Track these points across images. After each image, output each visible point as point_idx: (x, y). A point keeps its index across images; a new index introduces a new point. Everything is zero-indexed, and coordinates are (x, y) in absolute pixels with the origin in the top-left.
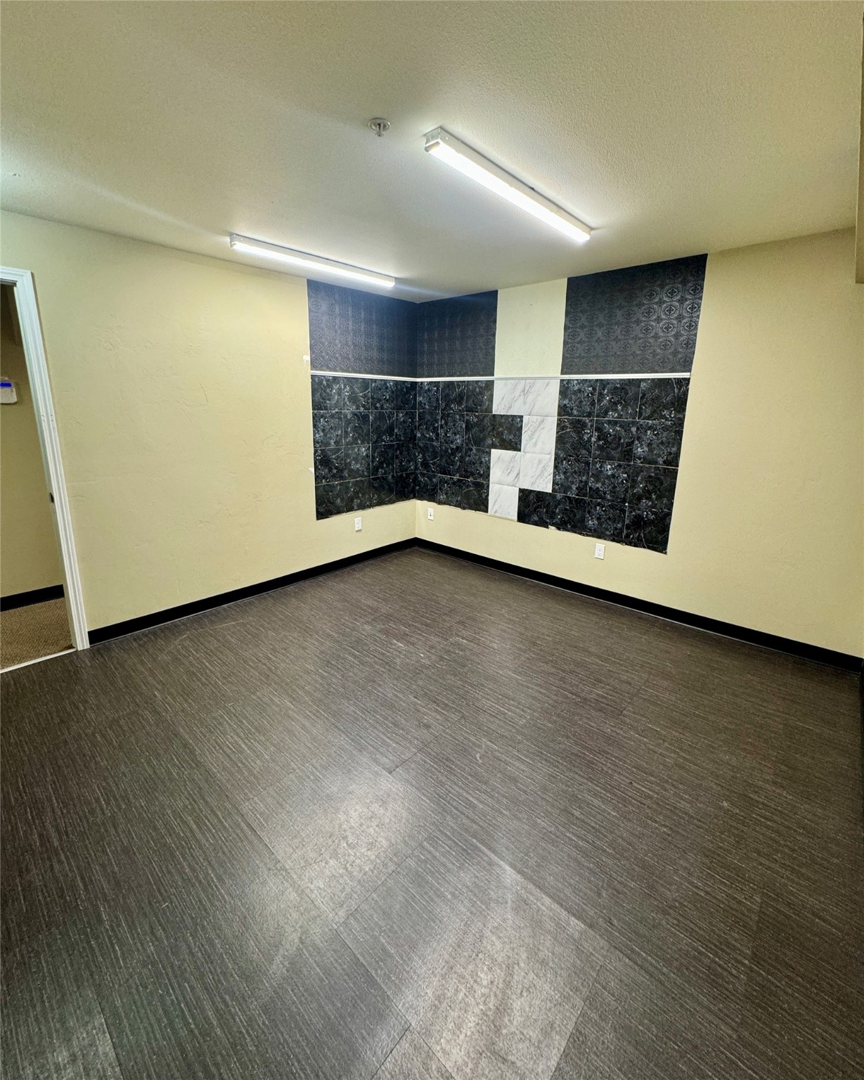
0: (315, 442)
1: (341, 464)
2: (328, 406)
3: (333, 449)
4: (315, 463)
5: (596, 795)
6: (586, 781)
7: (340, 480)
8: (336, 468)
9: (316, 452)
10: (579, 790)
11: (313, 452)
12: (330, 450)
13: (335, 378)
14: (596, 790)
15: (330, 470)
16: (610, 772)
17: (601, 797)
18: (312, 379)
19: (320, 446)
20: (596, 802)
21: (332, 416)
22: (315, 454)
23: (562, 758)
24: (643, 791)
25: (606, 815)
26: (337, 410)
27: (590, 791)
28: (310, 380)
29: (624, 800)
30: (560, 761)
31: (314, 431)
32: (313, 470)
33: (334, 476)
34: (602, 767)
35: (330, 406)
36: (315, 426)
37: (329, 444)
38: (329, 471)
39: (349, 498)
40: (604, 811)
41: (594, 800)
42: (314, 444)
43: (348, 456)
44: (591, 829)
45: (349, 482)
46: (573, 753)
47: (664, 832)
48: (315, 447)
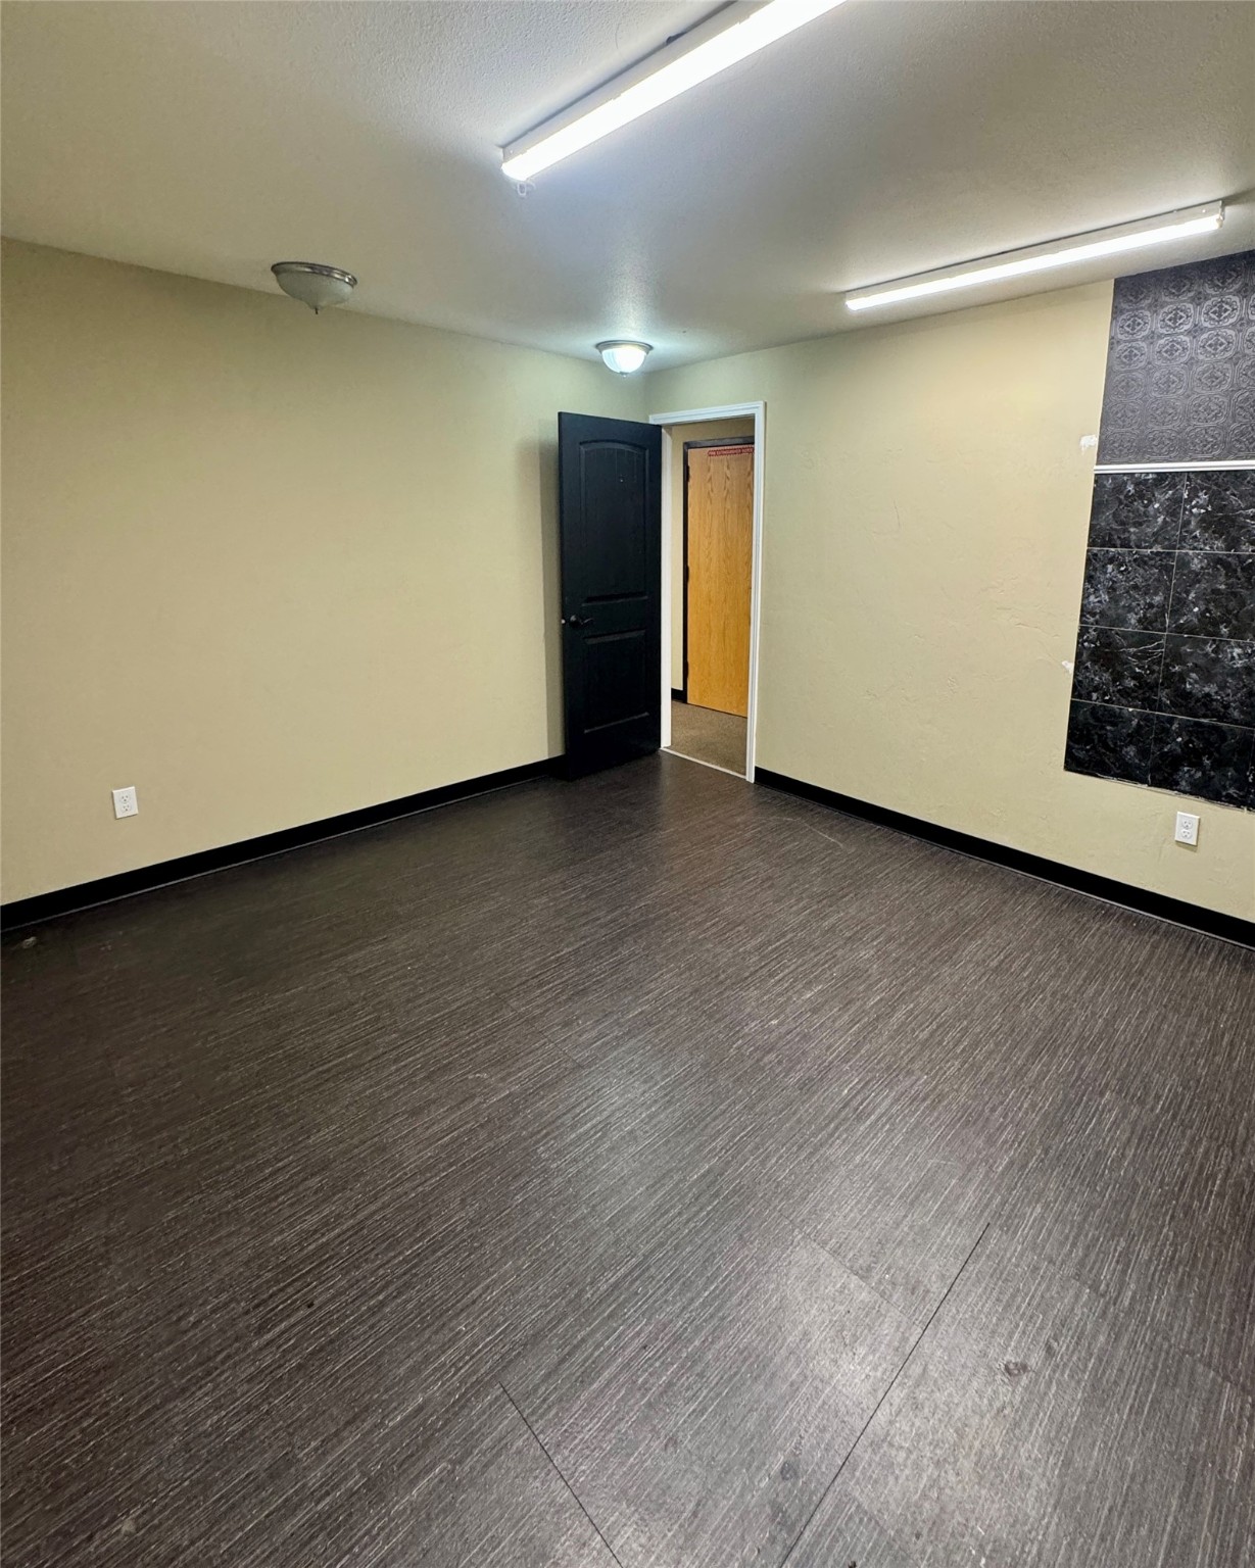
0: (1085, 611)
1: (1152, 672)
2: (1133, 537)
3: (1133, 634)
4: (1079, 655)
5: (326, 1224)
6: (360, 1217)
7: (1143, 708)
8: (1135, 677)
9: (1083, 632)
10: (350, 1199)
11: (1077, 631)
12: (1125, 636)
13: (1161, 477)
14: (333, 1229)
15: (1118, 677)
16: (356, 1274)
17: (316, 1231)
18: (1096, 482)
19: (1097, 622)
20: (313, 1220)
21: (1141, 562)
22: (1080, 635)
23: (425, 1195)
24: (281, 1321)
25: (283, 1226)
26: (1157, 548)
27: (339, 1216)
28: (1092, 484)
29: (288, 1271)
30: (420, 1189)
31: (1085, 590)
32: (1071, 666)
33: (1125, 693)
34: (373, 1261)
35: (1140, 540)
36: (1089, 578)
37: (1123, 621)
38: (1114, 681)
39: (1163, 755)
40: (291, 1226)
41: (316, 1218)
42: (1082, 616)
43: (1178, 658)
44: (279, 1192)
45: (1171, 721)
46: (430, 1218)
47: (189, 1314)
48: (1081, 622)
